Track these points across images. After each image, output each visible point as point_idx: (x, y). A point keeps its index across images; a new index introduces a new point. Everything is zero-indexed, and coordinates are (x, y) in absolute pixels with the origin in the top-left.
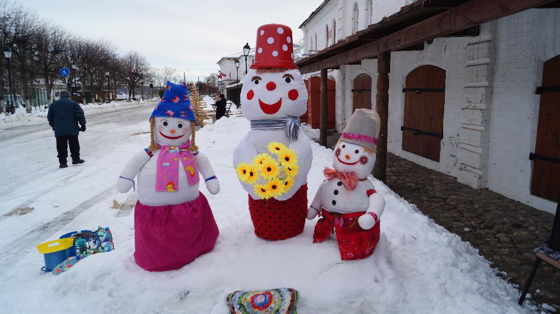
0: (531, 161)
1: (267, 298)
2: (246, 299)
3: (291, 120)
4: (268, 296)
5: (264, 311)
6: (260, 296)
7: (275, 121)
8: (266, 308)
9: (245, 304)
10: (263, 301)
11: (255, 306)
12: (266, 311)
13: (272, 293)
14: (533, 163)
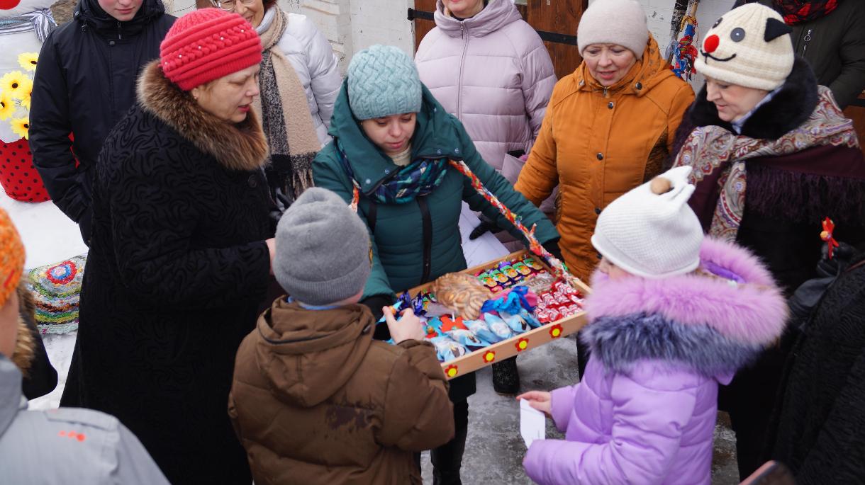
0: (410, 22)
1: (69, 268)
2: (39, 276)
3: (41, 16)
4: (68, 266)
5: (69, 283)
6: (57, 268)
7: (16, 19)
8: (71, 279)
9: (41, 281)
10: (65, 272)
11: (54, 281)
12: (73, 283)
13: (73, 261)
14: (414, 24)
